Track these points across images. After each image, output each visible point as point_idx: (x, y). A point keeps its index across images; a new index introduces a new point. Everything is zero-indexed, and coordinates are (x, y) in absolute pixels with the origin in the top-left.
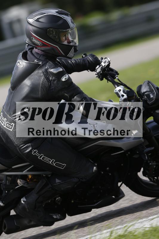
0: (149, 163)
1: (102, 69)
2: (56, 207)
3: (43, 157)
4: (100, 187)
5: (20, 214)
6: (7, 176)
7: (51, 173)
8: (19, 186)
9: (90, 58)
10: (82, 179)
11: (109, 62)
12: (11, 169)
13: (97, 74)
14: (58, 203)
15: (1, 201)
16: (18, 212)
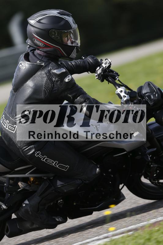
0: (151, 165)
1: (103, 70)
2: (58, 209)
3: (46, 159)
4: (102, 189)
9: (90, 60)
10: (85, 180)
11: (110, 63)
12: (13, 172)
13: (98, 75)
14: (60, 205)
15: (4, 203)
16: (20, 215)
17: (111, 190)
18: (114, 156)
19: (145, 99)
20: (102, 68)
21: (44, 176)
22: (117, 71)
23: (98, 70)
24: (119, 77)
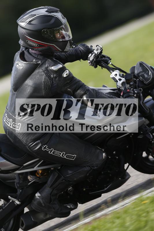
0: (152, 141)
1: (95, 57)
2: (69, 197)
3: (53, 151)
4: (109, 171)
5: (36, 210)
6: (19, 174)
7: (60, 165)
8: (31, 182)
9: (82, 48)
10: (93, 167)
11: (101, 48)
12: (22, 167)
13: (91, 62)
14: (70, 193)
15: (16, 199)
16: (34, 208)
17: (117, 171)
18: (117, 138)
19: (139, 79)
20: (94, 54)
21: (52, 167)
22: (109, 56)
23: (90, 57)
24: (111, 61)
